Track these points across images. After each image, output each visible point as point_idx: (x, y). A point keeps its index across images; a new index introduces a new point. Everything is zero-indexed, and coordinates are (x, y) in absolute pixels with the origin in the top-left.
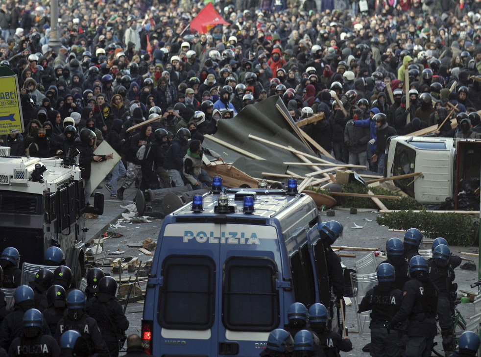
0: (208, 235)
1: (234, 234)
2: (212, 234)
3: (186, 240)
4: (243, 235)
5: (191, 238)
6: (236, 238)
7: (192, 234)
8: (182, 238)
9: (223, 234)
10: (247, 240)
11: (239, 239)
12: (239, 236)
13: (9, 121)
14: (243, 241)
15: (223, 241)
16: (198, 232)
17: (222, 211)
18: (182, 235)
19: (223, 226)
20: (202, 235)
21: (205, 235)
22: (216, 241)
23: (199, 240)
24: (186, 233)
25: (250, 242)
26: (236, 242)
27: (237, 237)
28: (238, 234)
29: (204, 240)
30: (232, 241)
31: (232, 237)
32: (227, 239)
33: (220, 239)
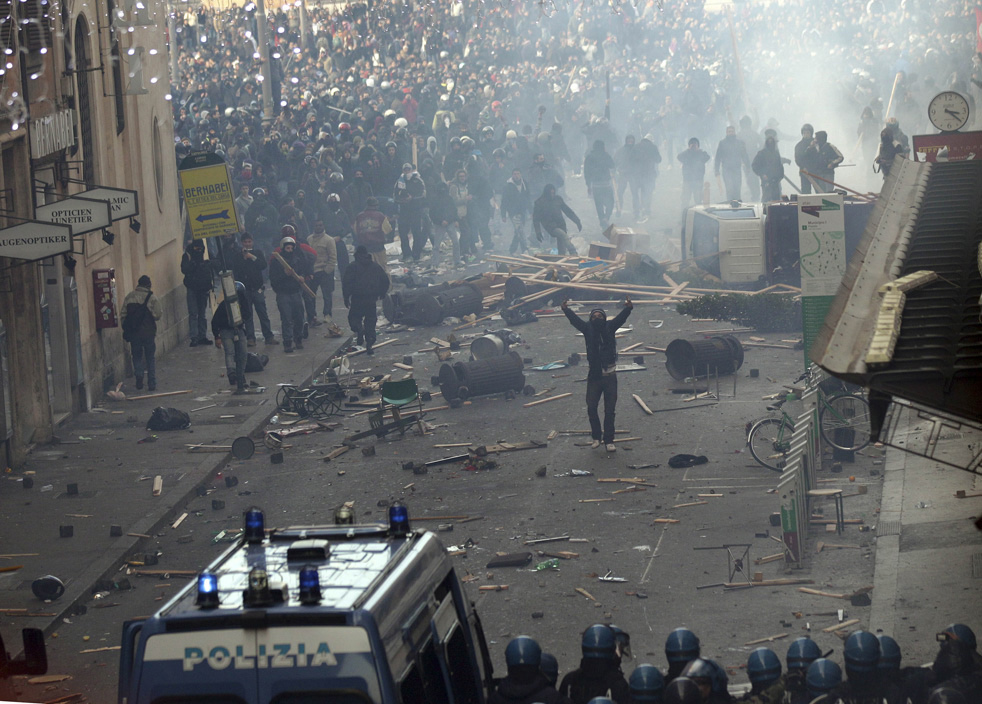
0: (233, 653)
1: (284, 648)
2: (239, 650)
3: (188, 665)
4: (301, 648)
5: (198, 660)
6: (289, 656)
7: (200, 652)
8: (180, 663)
9: (262, 649)
10: (310, 657)
11: (295, 657)
12: (294, 650)
13: (222, 219)
14: (302, 661)
15: (263, 663)
16: (211, 648)
17: (257, 602)
18: (180, 655)
19: (260, 634)
20: (219, 654)
21: (226, 653)
22: (249, 664)
23: (213, 663)
24: (188, 652)
25: (317, 661)
26: (288, 663)
27: (290, 652)
28: (292, 647)
29: (226, 662)
30: (280, 662)
31: (281, 653)
32: (270, 658)
33: (256, 659)
